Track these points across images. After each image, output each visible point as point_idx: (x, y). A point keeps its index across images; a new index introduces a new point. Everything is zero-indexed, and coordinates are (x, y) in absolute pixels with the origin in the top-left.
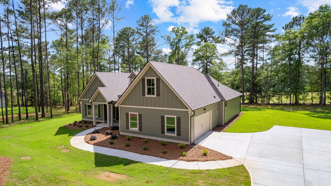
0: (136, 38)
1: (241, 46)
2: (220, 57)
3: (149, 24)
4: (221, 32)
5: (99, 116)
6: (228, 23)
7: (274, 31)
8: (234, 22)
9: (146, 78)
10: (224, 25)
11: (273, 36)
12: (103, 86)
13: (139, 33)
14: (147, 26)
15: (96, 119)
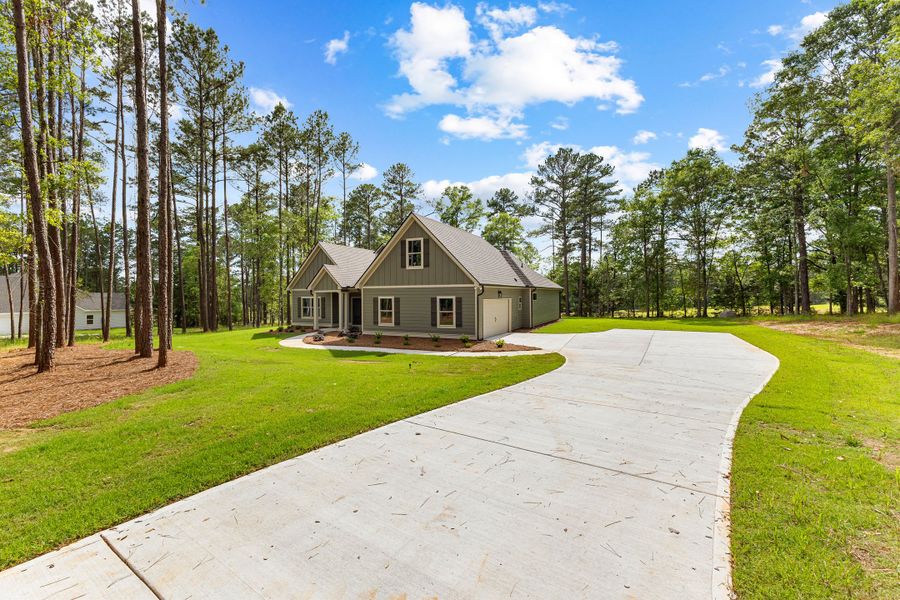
0: (382, 205)
1: (562, 221)
2: (527, 240)
3: (405, 180)
4: (529, 194)
5: (323, 317)
6: (540, 179)
7: (617, 193)
8: (550, 179)
9: (408, 240)
10: (533, 182)
11: (616, 201)
12: (331, 263)
13: (388, 195)
14: (402, 184)
15: (320, 321)
